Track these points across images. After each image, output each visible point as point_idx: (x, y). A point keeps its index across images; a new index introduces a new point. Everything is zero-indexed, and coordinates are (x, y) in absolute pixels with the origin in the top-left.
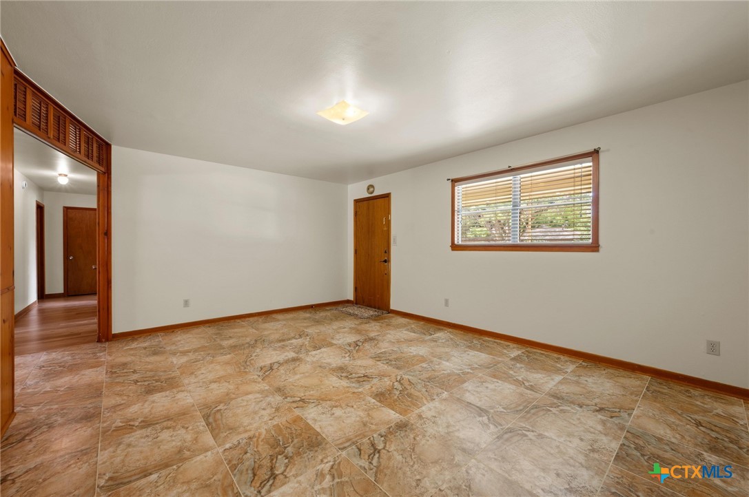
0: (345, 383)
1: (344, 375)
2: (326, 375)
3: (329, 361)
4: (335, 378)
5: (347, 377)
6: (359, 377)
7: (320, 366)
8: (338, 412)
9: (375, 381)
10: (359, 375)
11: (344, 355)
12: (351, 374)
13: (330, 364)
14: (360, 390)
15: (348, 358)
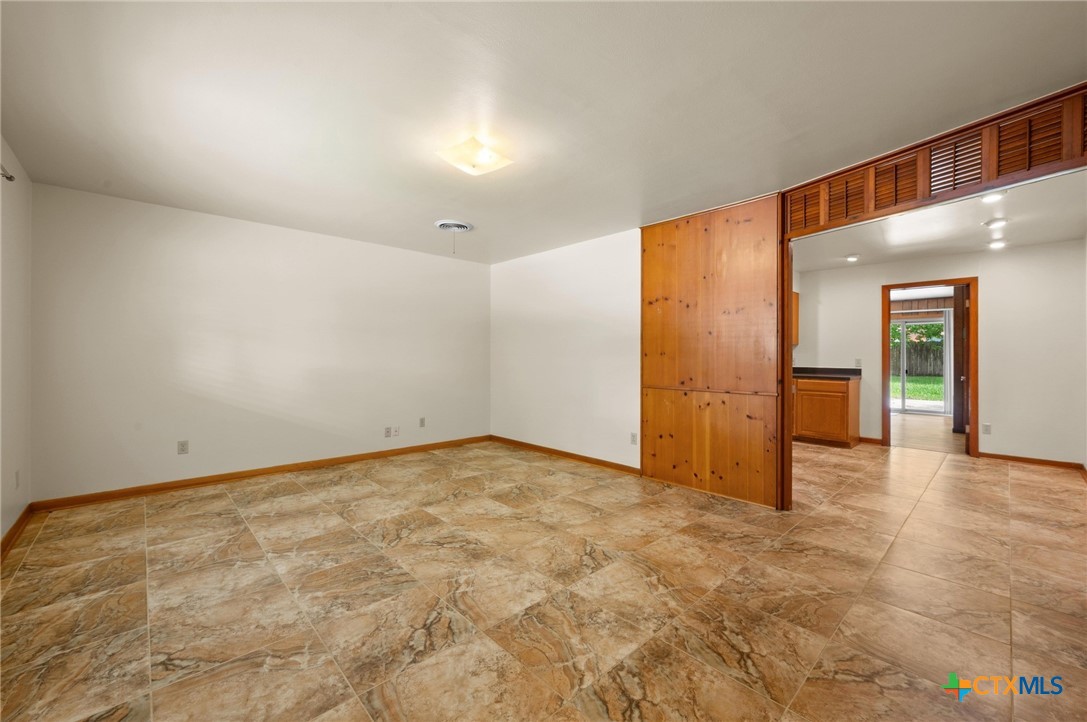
0: (472, 535)
1: (472, 546)
2: (499, 545)
3: (498, 573)
4: (485, 541)
5: (469, 543)
6: (451, 543)
7: (511, 560)
8: (481, 511)
9: (430, 539)
10: (450, 546)
11: (469, 589)
12: (461, 547)
13: (496, 565)
14: (455, 528)
15: (462, 579)
